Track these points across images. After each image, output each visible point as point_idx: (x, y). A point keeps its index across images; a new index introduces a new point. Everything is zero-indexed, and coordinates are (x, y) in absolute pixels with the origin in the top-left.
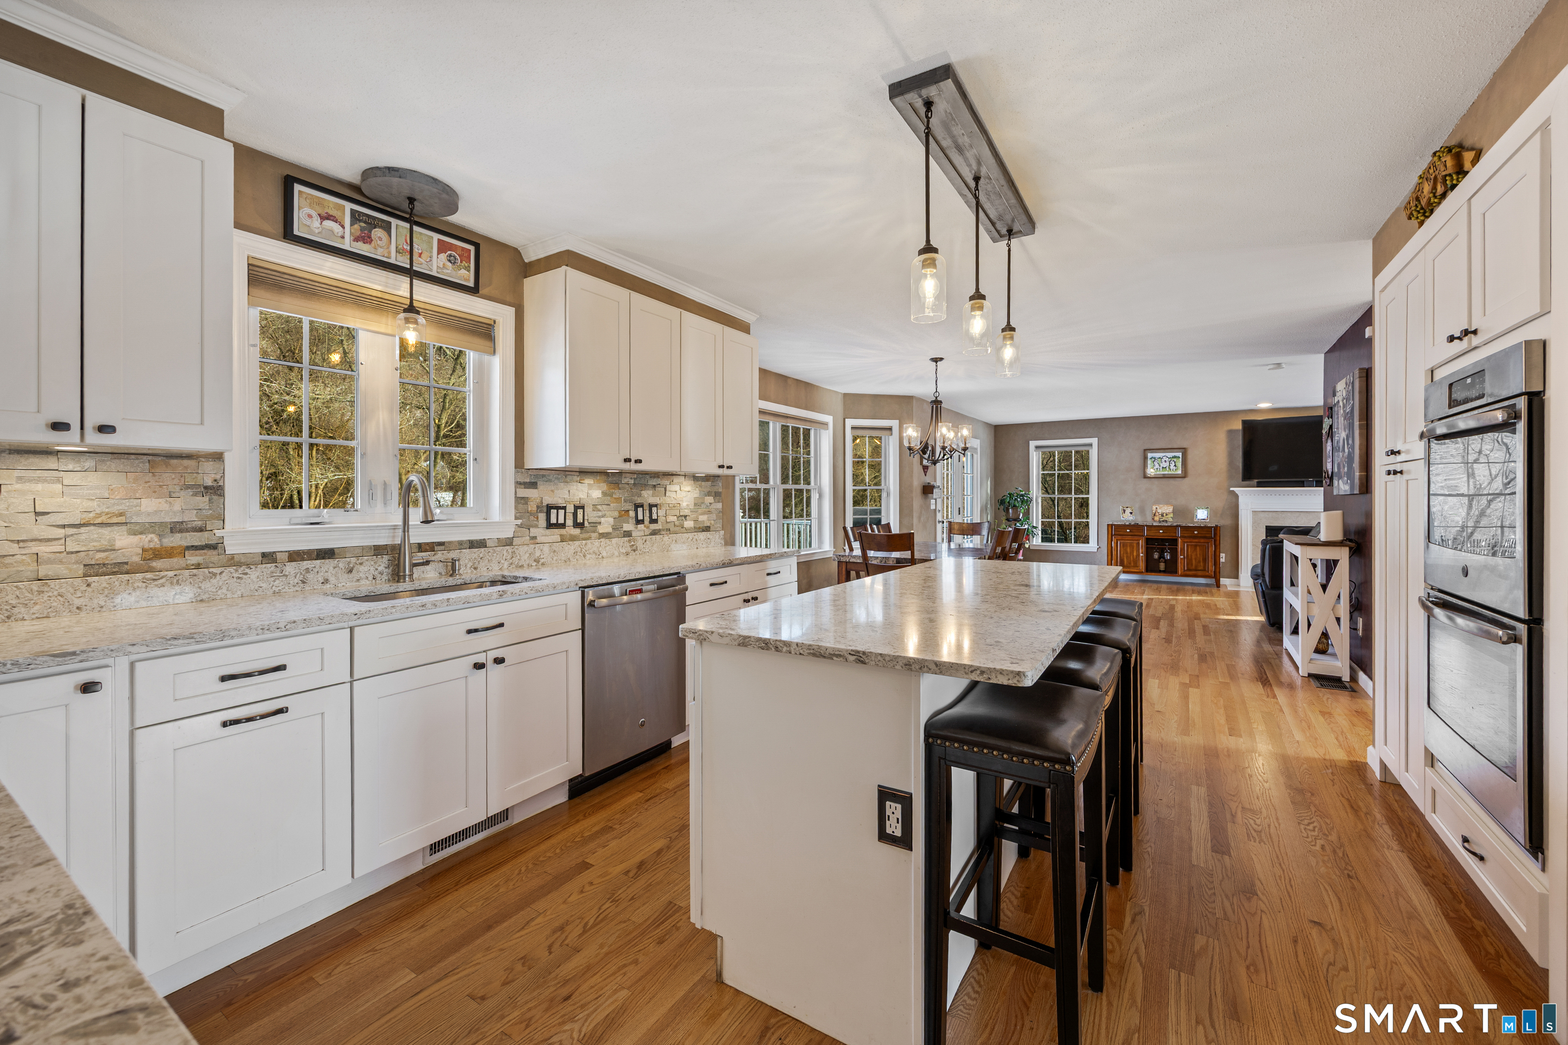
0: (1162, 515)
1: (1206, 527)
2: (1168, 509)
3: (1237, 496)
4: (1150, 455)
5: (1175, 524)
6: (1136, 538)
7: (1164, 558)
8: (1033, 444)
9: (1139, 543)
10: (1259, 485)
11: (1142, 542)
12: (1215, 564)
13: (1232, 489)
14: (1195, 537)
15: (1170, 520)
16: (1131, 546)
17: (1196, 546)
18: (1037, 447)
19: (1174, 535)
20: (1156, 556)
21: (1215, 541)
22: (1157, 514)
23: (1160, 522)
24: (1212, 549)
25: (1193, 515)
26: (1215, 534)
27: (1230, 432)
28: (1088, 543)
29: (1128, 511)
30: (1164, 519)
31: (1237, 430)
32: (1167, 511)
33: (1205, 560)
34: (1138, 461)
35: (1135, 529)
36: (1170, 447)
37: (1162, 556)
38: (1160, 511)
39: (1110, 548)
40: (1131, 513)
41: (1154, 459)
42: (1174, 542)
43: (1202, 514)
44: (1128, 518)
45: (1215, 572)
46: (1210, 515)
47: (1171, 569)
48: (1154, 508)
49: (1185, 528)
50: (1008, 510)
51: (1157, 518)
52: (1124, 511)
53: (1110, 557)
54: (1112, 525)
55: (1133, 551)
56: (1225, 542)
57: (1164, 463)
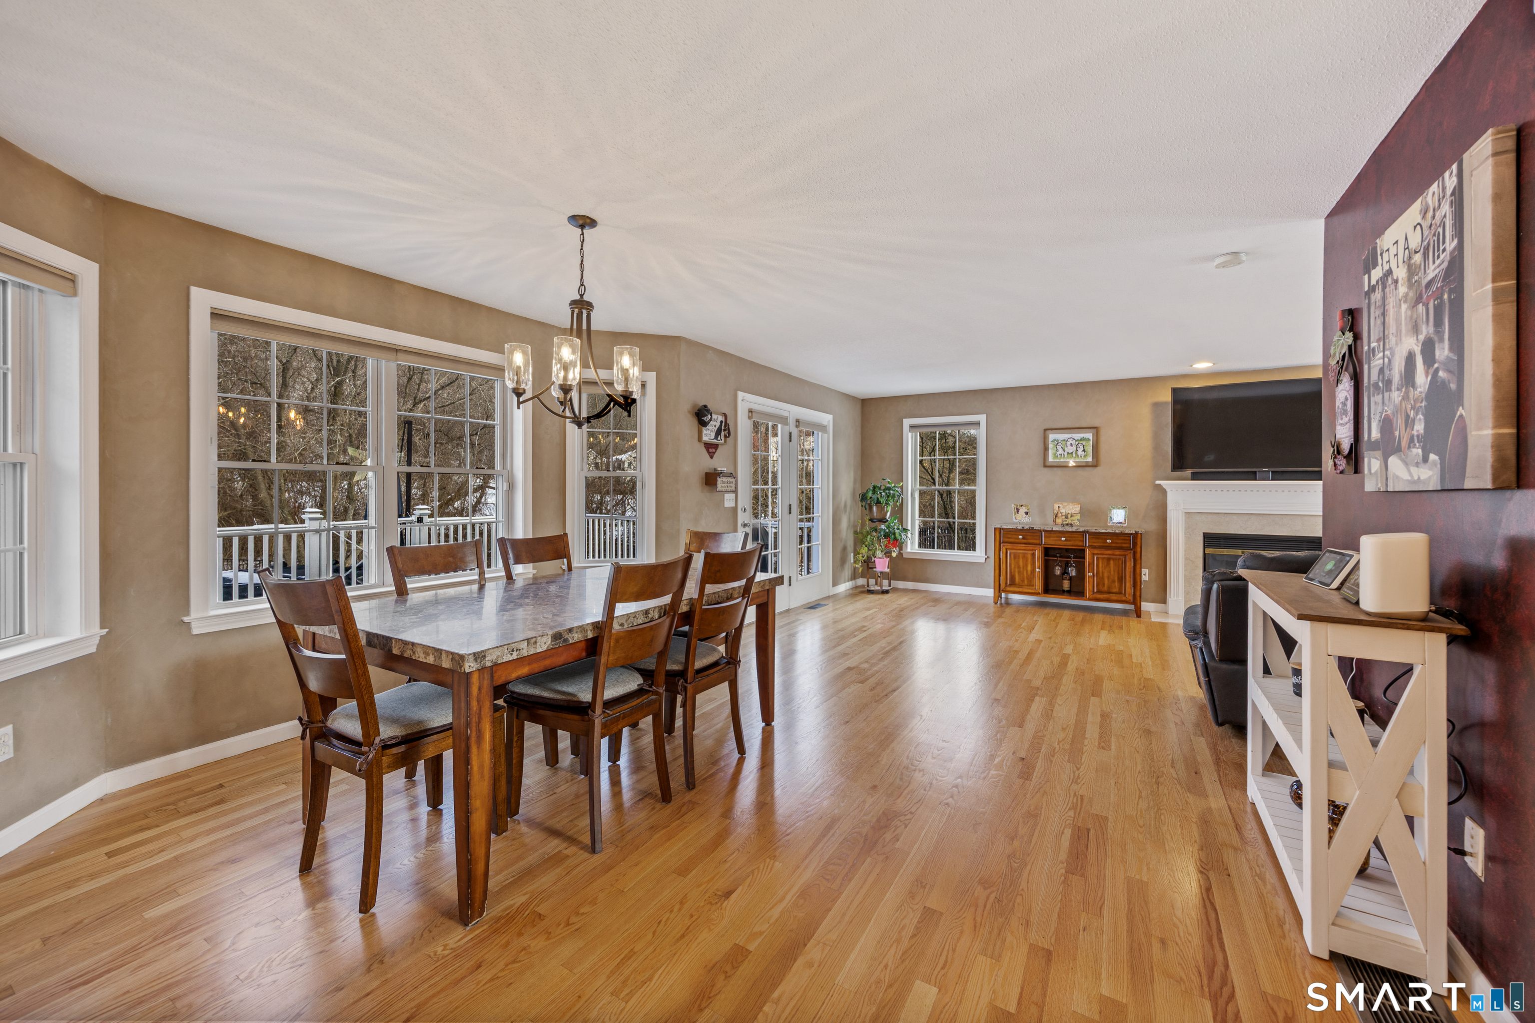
0: (1066, 517)
1: (1122, 534)
2: (1074, 508)
3: (1164, 492)
4: (1052, 436)
5: (1081, 529)
6: (1031, 547)
7: (1068, 573)
8: (907, 422)
9: (1034, 555)
10: (1195, 477)
11: (1038, 553)
12: (1135, 585)
13: (1158, 482)
14: (1108, 547)
15: (1078, 524)
16: (1025, 557)
17: (1109, 559)
18: (912, 427)
19: (1080, 544)
20: (1058, 571)
21: (1135, 553)
22: (1060, 515)
23: (1063, 525)
24: (1130, 564)
25: (1106, 515)
26: (1135, 544)
27: (1156, 405)
28: (974, 550)
29: (1023, 510)
30: (1068, 521)
31: (1166, 403)
32: (1073, 511)
33: (1122, 579)
34: (1037, 446)
35: (1030, 534)
36: (1077, 426)
37: (1065, 572)
38: (1063, 511)
39: (997, 560)
40: (1027, 513)
41: (1057, 443)
42: (1080, 554)
43: (1118, 516)
44: (1022, 520)
45: (1134, 596)
46: (1128, 516)
47: (1077, 591)
48: (1056, 506)
49: (1096, 535)
50: (871, 507)
51: (1059, 521)
52: (1018, 511)
53: (997, 572)
54: (1000, 529)
55: (1027, 565)
56: (1149, 554)
57: (1069, 447)
